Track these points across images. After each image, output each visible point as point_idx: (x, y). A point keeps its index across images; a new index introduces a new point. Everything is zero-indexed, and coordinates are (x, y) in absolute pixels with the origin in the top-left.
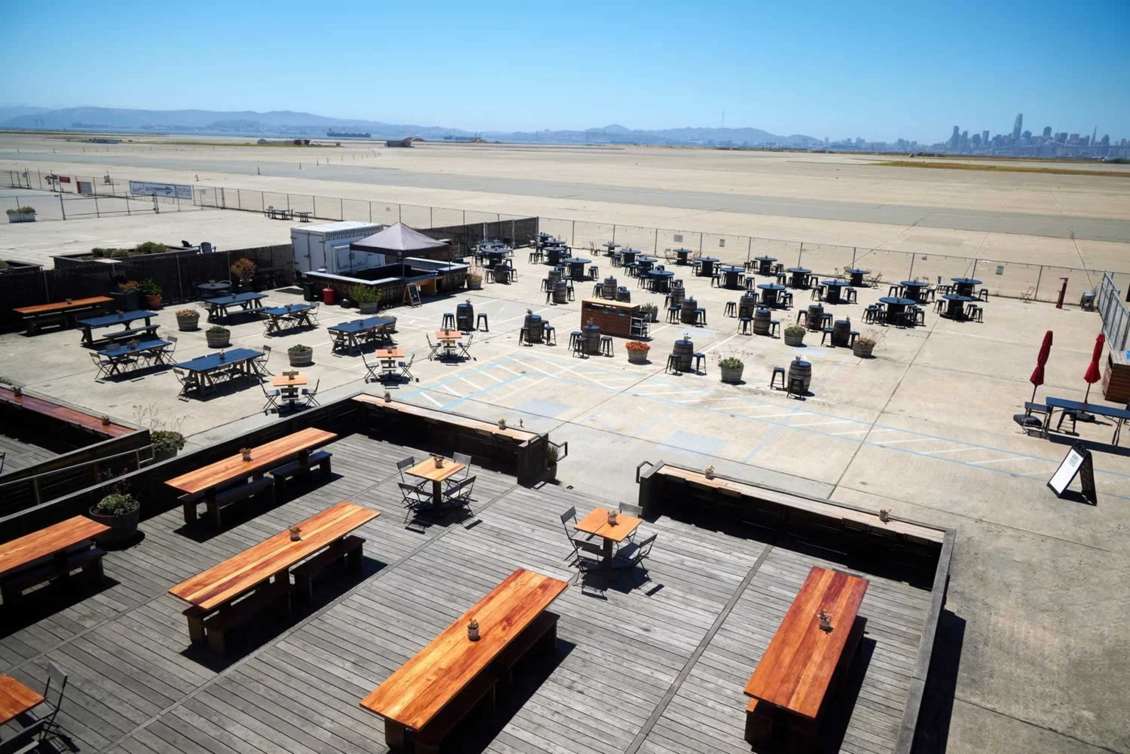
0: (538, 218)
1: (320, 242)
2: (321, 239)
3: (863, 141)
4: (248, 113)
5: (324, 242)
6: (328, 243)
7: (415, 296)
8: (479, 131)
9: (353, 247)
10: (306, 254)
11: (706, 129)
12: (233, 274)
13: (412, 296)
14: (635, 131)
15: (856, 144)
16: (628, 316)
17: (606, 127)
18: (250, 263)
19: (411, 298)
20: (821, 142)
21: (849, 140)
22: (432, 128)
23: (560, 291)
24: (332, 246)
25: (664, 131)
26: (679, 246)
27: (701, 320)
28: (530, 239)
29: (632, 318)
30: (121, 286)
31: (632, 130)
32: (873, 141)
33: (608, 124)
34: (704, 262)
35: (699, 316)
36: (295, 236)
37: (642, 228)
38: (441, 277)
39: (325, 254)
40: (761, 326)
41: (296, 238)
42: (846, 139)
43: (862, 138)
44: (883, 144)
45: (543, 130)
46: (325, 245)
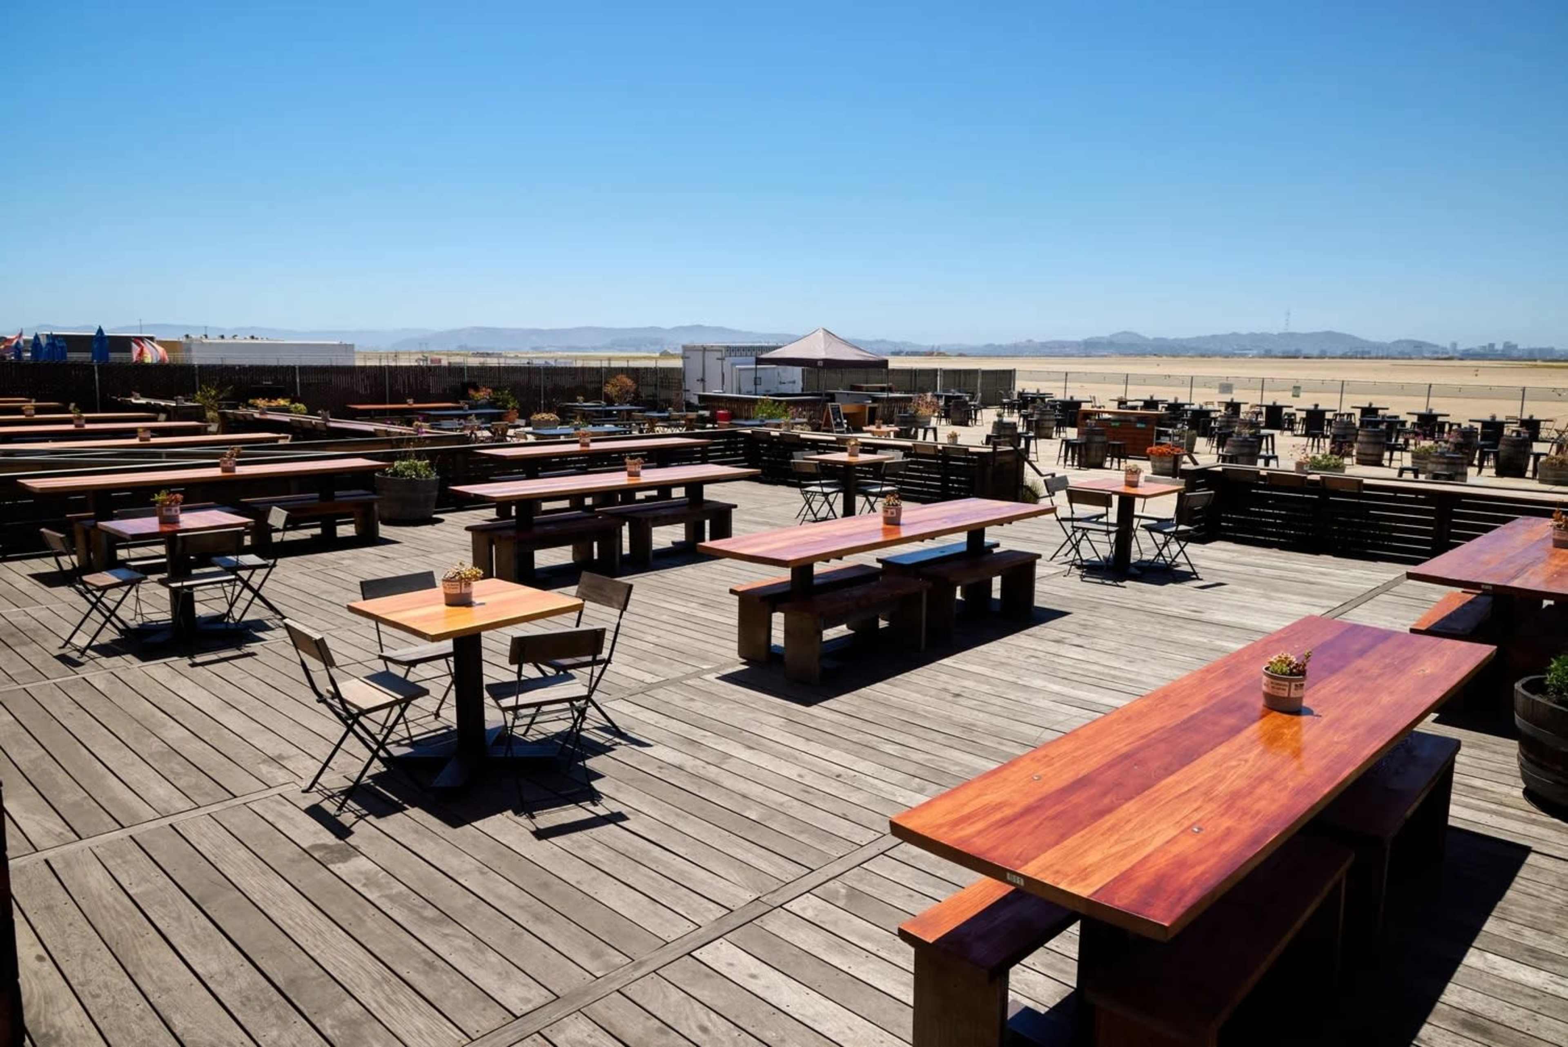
0: (1014, 370)
1: (718, 359)
2: (719, 355)
3: (1515, 346)
4: (652, 329)
5: (722, 359)
6: (729, 361)
7: (838, 420)
8: (937, 344)
9: (759, 361)
10: (700, 376)
11: (1262, 334)
12: (606, 395)
13: (835, 419)
14: (1156, 339)
15: (1503, 351)
16: (1150, 426)
17: (1113, 336)
18: (629, 382)
19: (833, 423)
20: (1446, 348)
21: (1492, 345)
22: (877, 342)
23: (1046, 420)
24: (733, 364)
25: (1198, 339)
26: (1227, 398)
27: (1267, 450)
28: (1002, 397)
29: (1156, 428)
30: (472, 392)
31: (1151, 337)
32: (1532, 346)
33: (1115, 330)
34: (1268, 407)
35: (1264, 441)
36: (688, 354)
37: (1169, 376)
38: (876, 405)
39: (723, 375)
40: (1370, 452)
41: (688, 358)
42: (1486, 344)
43: (1514, 342)
44: (1551, 351)
45: (1024, 340)
46: (725, 363)
